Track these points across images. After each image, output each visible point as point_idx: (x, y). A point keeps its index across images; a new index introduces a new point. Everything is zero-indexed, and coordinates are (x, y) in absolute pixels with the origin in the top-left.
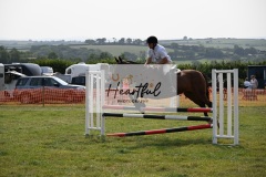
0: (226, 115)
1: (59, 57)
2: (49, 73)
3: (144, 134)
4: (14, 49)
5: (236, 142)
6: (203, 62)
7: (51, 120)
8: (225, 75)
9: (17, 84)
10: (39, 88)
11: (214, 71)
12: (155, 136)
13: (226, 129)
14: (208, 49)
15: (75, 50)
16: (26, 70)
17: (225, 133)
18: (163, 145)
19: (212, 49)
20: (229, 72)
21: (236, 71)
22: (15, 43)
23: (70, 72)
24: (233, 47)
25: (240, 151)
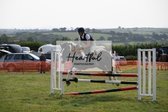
0: (147, 80)
1: (34, 40)
2: (27, 51)
3: (91, 93)
4: (4, 35)
5: (154, 99)
6: (132, 43)
7: (27, 83)
8: (147, 53)
9: (6, 59)
10: (20, 61)
11: (139, 50)
12: (99, 95)
13: (147, 90)
14: (134, 35)
15: (45, 36)
16: (11, 49)
17: (147, 93)
18: (104, 101)
19: (138, 35)
20: (149, 50)
21: (154, 50)
22: (5, 31)
23: (41, 50)
24: (151, 34)
25: (157, 106)
